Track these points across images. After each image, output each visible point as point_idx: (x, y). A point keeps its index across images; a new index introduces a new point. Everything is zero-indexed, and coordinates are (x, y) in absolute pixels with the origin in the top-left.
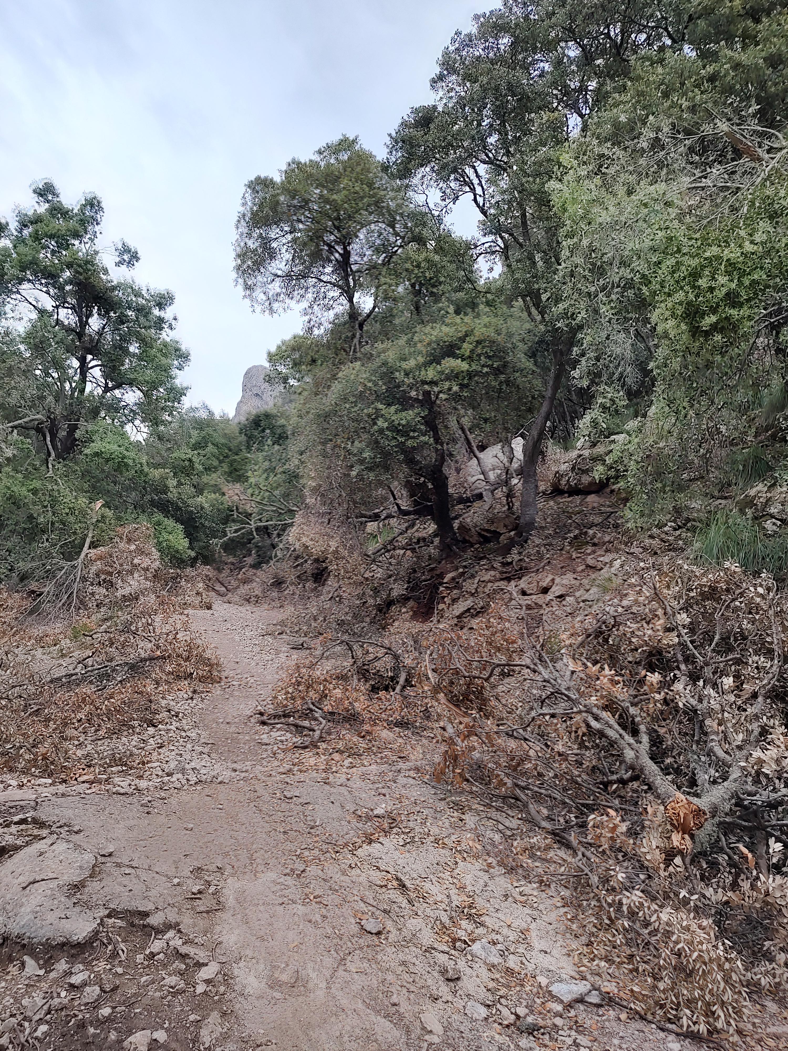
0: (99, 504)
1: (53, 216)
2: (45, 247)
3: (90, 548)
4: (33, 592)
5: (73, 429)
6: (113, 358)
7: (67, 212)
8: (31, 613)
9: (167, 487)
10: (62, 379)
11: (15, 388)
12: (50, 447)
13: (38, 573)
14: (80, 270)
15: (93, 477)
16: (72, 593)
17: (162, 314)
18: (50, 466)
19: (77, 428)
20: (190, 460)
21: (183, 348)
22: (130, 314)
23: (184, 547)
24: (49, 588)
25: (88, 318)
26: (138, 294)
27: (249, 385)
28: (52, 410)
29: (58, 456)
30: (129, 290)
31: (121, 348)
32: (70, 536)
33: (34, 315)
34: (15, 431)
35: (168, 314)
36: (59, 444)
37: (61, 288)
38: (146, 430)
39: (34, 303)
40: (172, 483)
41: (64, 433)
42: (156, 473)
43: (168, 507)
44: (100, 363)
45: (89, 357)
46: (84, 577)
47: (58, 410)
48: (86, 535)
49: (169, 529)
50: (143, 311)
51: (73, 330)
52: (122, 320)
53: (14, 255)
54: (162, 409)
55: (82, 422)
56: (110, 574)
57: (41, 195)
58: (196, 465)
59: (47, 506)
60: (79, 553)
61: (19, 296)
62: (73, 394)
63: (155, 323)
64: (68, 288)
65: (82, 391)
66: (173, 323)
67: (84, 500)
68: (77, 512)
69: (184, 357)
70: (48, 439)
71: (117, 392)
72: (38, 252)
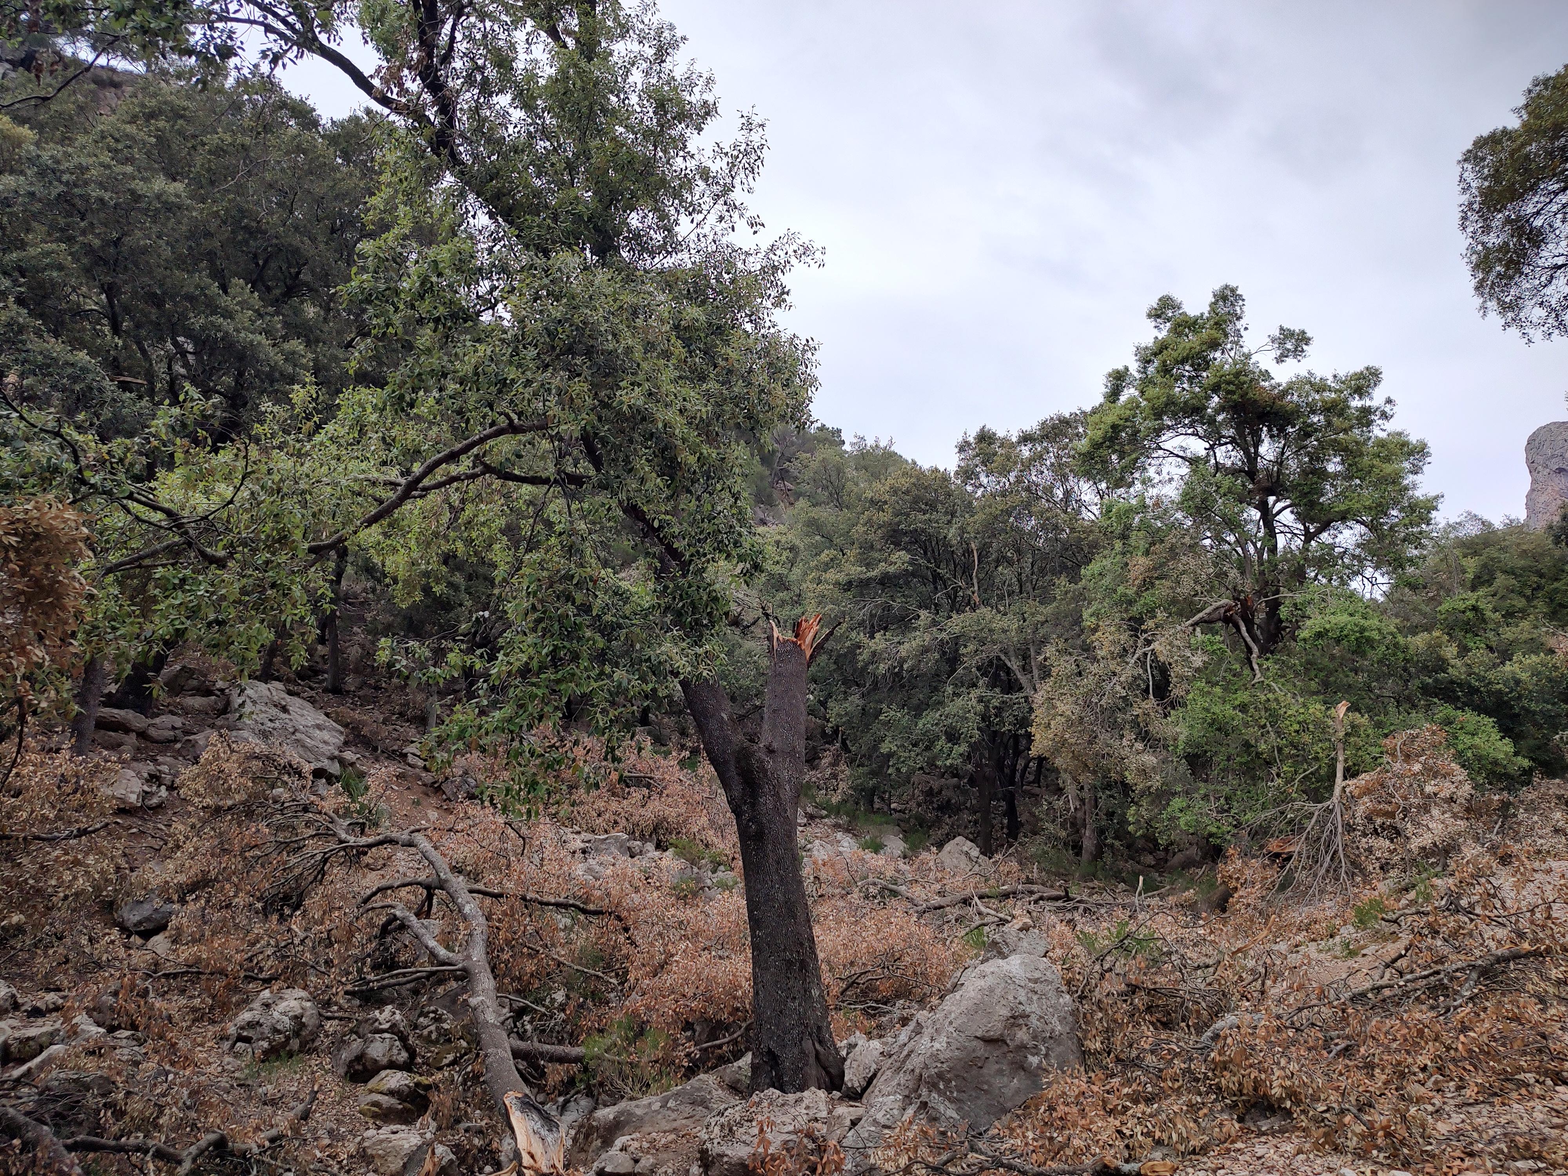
0: (1342, 708)
1: (1179, 334)
2: (1180, 377)
3: (1345, 778)
4: (1277, 855)
5: (1275, 606)
6: (1306, 489)
7: (1195, 322)
8: (1283, 887)
9: (1444, 661)
10: (1242, 541)
11: (1184, 572)
12: (1249, 639)
13: (1276, 826)
14: (1231, 387)
15: (1321, 670)
16: (1336, 852)
17: (1368, 403)
18: (1256, 667)
19: (1280, 604)
20: (1475, 608)
21: (1413, 439)
22: (1316, 419)
23: (1506, 754)
24: (1297, 846)
25: (1256, 447)
26: (1321, 387)
27: (1540, 459)
28: (1240, 588)
29: (1263, 651)
30: (1307, 387)
31: (1314, 472)
32: (1309, 765)
33: (1185, 470)
34: (1198, 629)
35: (1376, 398)
36: (1258, 633)
37: (1212, 421)
38: (1385, 580)
39: (1181, 454)
40: (1450, 651)
41: (1263, 616)
42: (1419, 642)
43: (1454, 691)
44: (1288, 502)
45: (1271, 499)
46: (1348, 824)
47: (1248, 585)
48: (1335, 760)
49: (1471, 728)
50: (1335, 409)
51: (1241, 470)
52: (1306, 432)
53: (1144, 403)
54: (1404, 540)
55: (1284, 593)
56: (1392, 815)
57: (1159, 316)
58: (1489, 614)
59: (1264, 726)
60: (1330, 788)
61: (1161, 452)
62: (1260, 556)
63: (1357, 418)
64: (1220, 418)
65: (1273, 550)
66: (1387, 408)
67: (1318, 706)
68: (1311, 727)
69: (1420, 451)
70: (1243, 629)
71: (1325, 537)
72: (1171, 387)
